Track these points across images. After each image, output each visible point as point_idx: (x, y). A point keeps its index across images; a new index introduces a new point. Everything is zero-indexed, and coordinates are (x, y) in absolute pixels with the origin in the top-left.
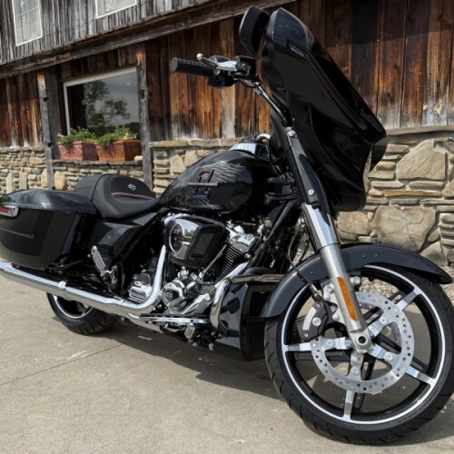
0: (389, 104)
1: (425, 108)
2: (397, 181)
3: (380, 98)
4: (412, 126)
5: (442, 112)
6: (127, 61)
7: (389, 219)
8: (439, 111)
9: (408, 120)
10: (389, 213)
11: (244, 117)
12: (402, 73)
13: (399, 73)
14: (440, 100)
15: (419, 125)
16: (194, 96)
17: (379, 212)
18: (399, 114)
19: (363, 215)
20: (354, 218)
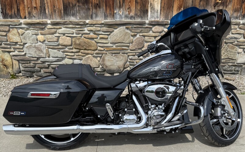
0: (98, 9)
1: (115, 12)
2: (109, 44)
3: (93, 6)
4: (109, 20)
7: (109, 60)
8: (121, 14)
9: (107, 16)
10: (108, 58)
14: (121, 9)
17: (104, 57)
18: (103, 14)
19: (96, 59)
20: (91, 61)
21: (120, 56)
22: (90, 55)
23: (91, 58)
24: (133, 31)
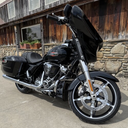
0: (109, 33)
1: (119, 34)
2: (111, 54)
3: (106, 32)
4: (115, 39)
5: (124, 35)
6: (38, 22)
7: (109, 65)
8: (123, 35)
9: (114, 37)
10: (108, 63)
11: (69, 37)
12: (113, 24)
13: (112, 24)
14: (124, 32)
15: (117, 39)
16: (55, 31)
17: (106, 63)
18: (112, 36)
19: (101, 64)
20: (99, 64)
21: (117, 63)
22: (99, 61)
23: (99, 63)
24: (127, 45)
